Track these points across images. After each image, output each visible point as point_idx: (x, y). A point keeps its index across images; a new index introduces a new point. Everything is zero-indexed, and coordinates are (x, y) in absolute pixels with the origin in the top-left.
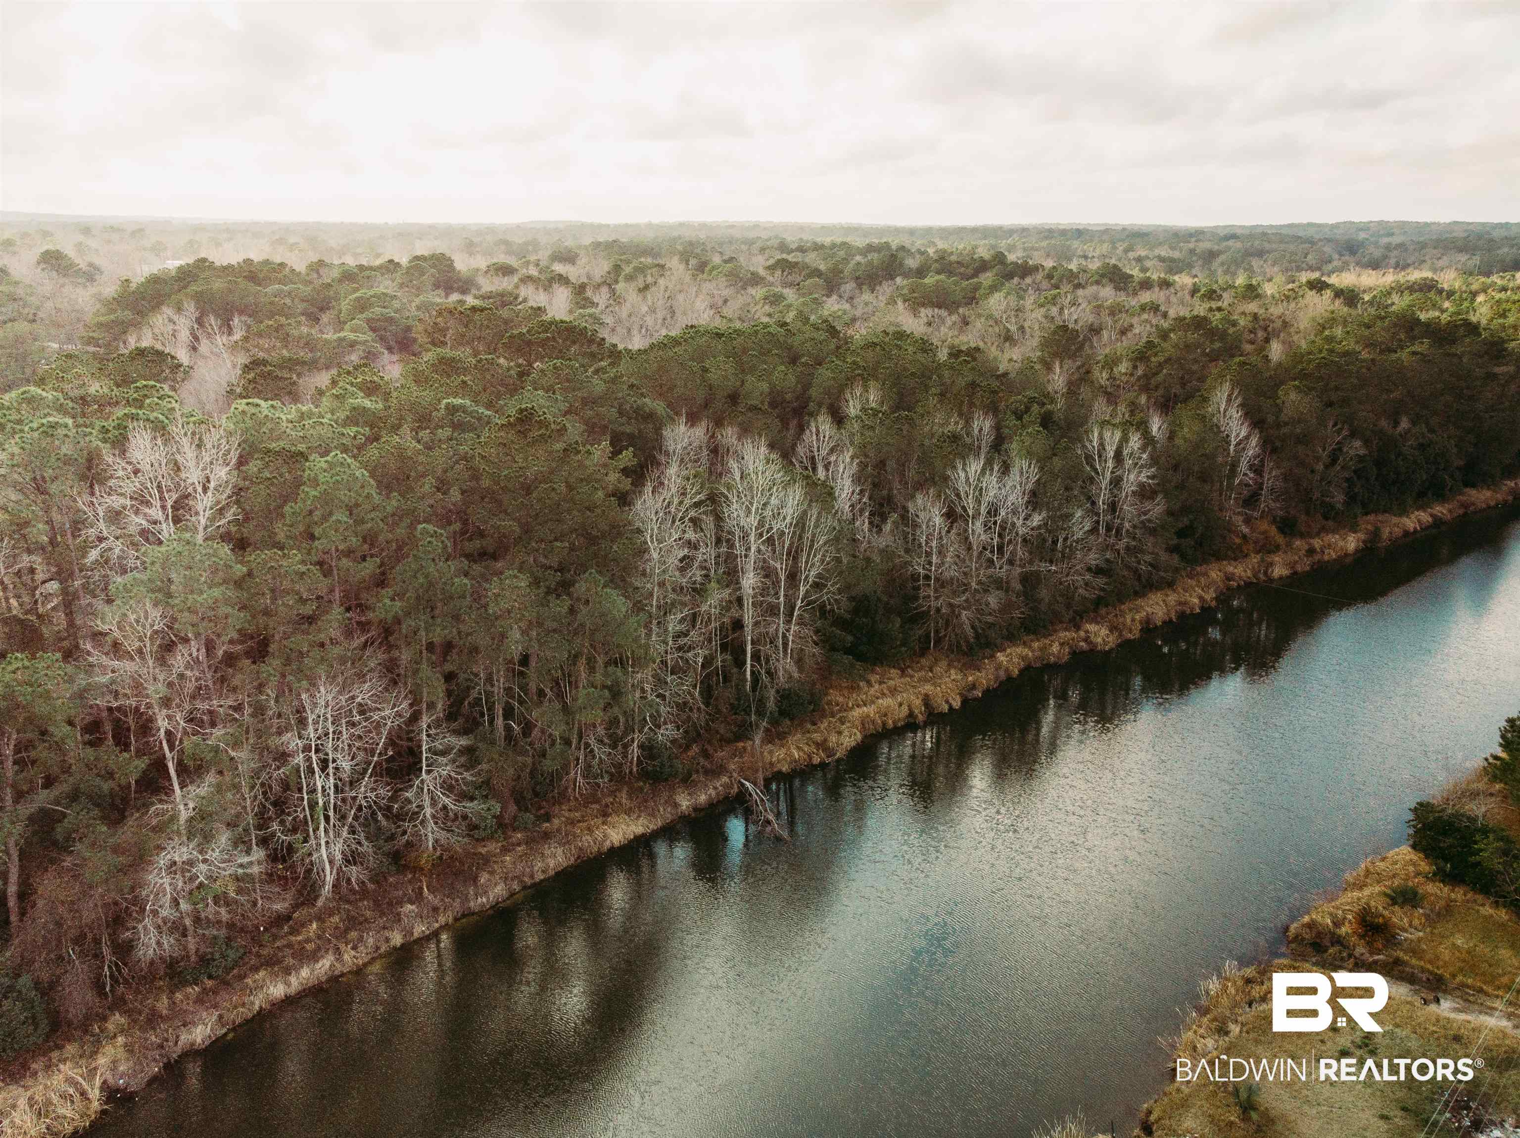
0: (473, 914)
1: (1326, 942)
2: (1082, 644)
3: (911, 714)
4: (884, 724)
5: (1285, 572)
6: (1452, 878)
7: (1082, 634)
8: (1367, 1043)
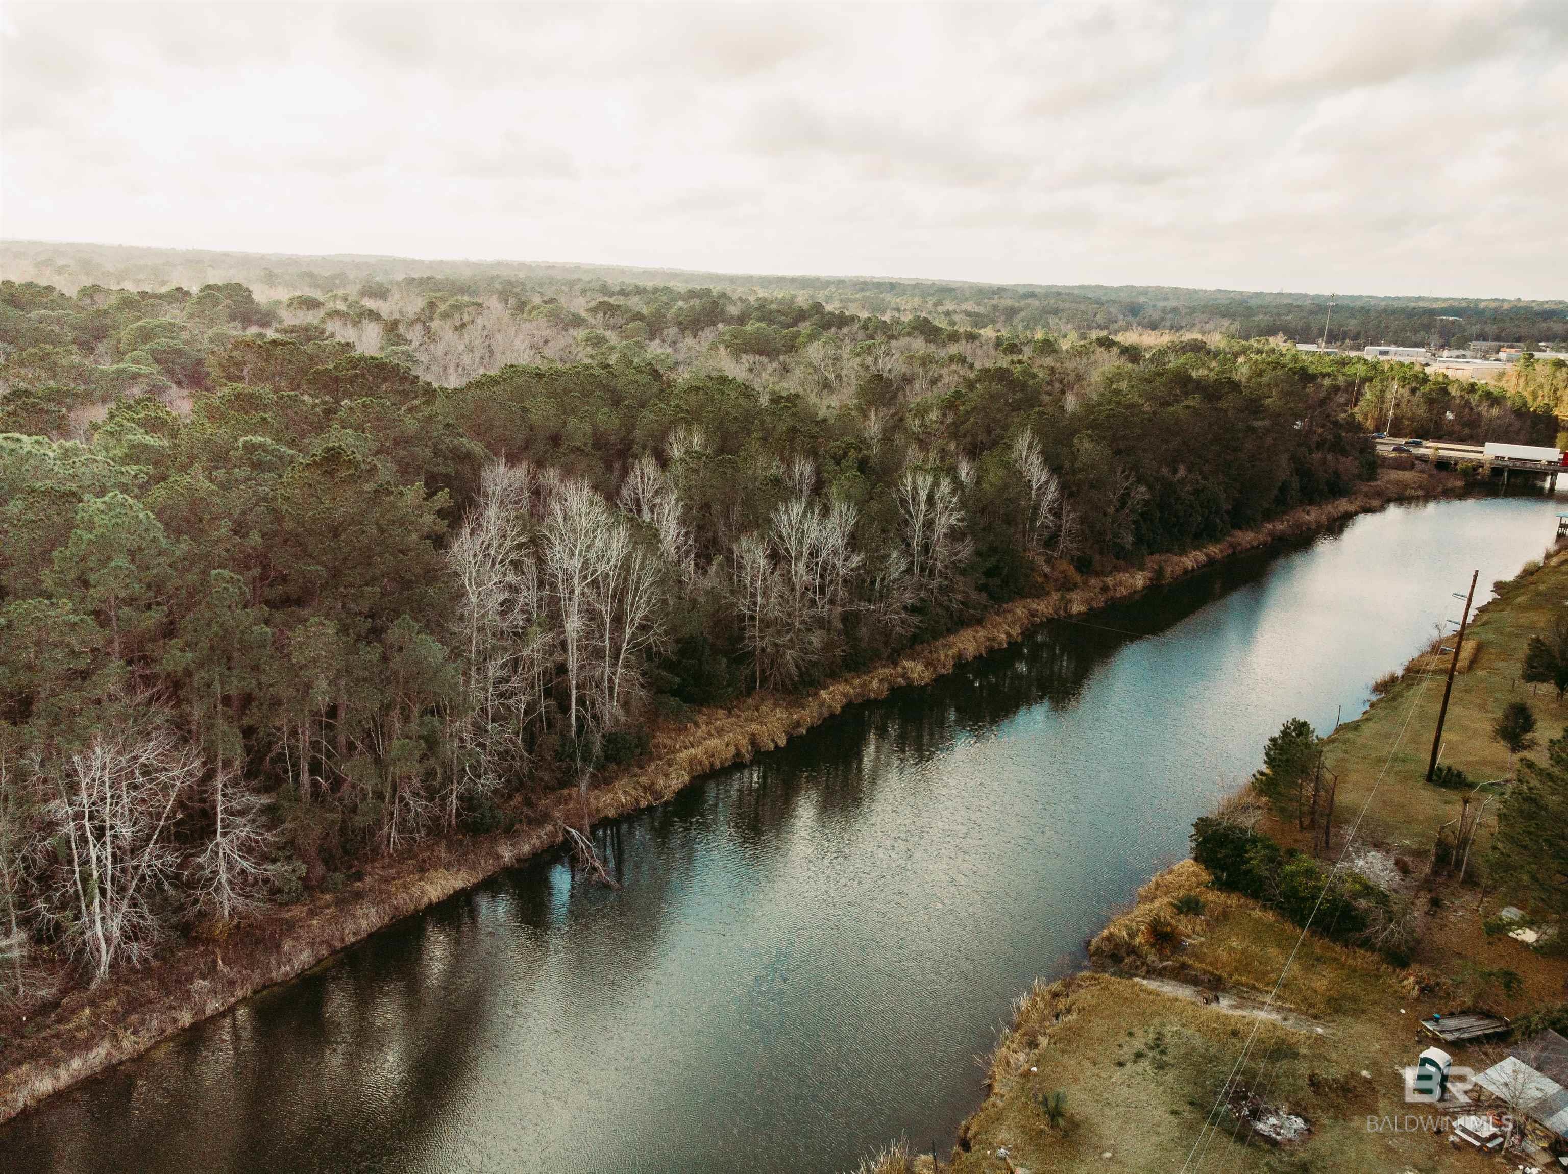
0: (276, 984)
1: (1123, 952)
2: (900, 680)
3: (738, 754)
4: (712, 764)
5: (1083, 609)
6: (1227, 886)
7: (899, 670)
8: (1158, 1044)
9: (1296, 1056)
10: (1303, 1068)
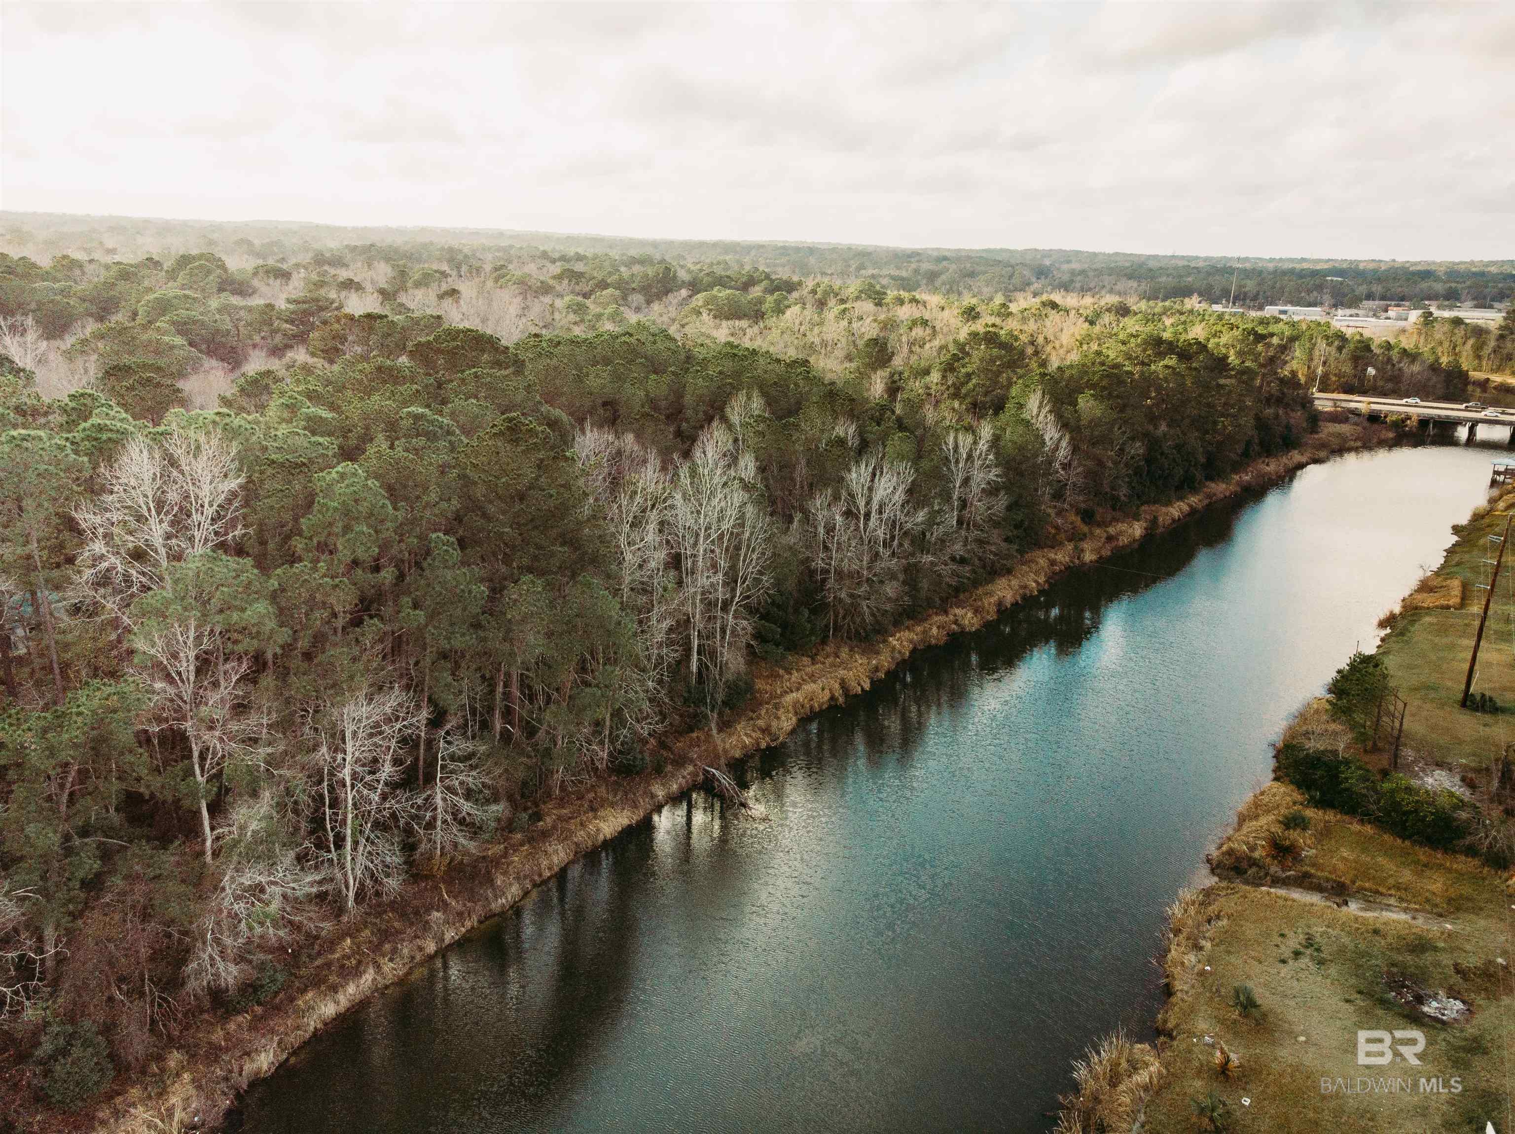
1: (1244, 865)
2: (954, 626)
4: (812, 707)
7: (951, 617)
8: (1310, 942)
9: (1435, 949)
10: (1447, 960)
